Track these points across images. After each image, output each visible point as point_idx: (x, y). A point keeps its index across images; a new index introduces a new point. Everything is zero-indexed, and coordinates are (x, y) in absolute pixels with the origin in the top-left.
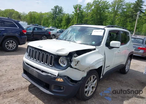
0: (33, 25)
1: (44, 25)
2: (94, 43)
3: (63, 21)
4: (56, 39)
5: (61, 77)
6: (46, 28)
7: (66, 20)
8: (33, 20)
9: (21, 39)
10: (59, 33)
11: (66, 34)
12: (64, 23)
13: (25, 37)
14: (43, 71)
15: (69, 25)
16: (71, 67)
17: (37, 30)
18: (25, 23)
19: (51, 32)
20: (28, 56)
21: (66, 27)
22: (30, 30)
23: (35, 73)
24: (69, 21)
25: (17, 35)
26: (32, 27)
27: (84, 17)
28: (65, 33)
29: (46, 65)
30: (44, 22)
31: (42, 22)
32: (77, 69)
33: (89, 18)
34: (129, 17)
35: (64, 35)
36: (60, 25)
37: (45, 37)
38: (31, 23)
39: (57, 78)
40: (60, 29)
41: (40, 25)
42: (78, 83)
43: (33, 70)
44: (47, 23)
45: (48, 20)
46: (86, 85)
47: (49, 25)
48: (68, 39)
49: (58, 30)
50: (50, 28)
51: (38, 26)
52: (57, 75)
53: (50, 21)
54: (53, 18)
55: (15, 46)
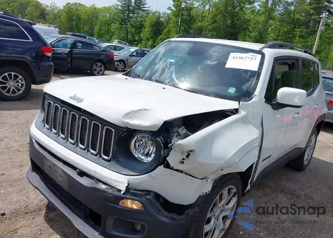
0: (73, 35)
1: (100, 36)
2: (232, 90)
3: (146, 29)
4: (126, 75)
5: (135, 195)
6: (105, 45)
7: (152, 26)
8: (74, 23)
9: (39, 69)
10: (134, 56)
11: (153, 63)
12: (146, 32)
13: (48, 63)
14: (82, 174)
15: (159, 38)
16: (168, 166)
17: (83, 47)
18: (52, 28)
19: (115, 53)
20: (43, 121)
21: (151, 42)
22: (65, 46)
23: (61, 176)
24: (158, 30)
25: (28, 58)
26: (70, 39)
27: (195, 21)
28: (150, 60)
29: (92, 154)
30: (100, 29)
31: (96, 30)
32: (186, 174)
33: (205, 24)
34: (300, 25)
35: (146, 63)
36: (137, 38)
37: (101, 66)
38: (71, 29)
39: (123, 198)
40: (136, 48)
41: (92, 35)
42: (187, 214)
43: (55, 165)
44: (108, 31)
45: (109, 25)
46: (208, 216)
47: (111, 37)
48: (156, 76)
49: (133, 49)
50: (115, 43)
51: (85, 37)
52: (123, 189)
53: (114, 26)
54: (122, 21)
55: (24, 88)
